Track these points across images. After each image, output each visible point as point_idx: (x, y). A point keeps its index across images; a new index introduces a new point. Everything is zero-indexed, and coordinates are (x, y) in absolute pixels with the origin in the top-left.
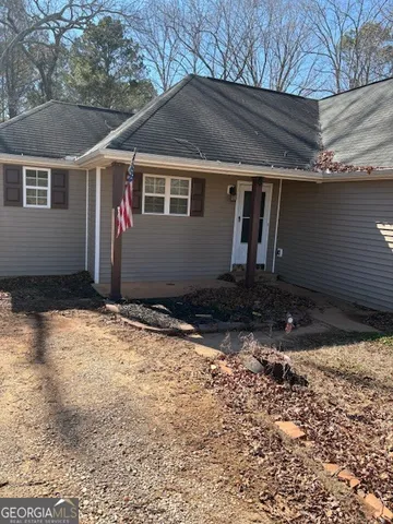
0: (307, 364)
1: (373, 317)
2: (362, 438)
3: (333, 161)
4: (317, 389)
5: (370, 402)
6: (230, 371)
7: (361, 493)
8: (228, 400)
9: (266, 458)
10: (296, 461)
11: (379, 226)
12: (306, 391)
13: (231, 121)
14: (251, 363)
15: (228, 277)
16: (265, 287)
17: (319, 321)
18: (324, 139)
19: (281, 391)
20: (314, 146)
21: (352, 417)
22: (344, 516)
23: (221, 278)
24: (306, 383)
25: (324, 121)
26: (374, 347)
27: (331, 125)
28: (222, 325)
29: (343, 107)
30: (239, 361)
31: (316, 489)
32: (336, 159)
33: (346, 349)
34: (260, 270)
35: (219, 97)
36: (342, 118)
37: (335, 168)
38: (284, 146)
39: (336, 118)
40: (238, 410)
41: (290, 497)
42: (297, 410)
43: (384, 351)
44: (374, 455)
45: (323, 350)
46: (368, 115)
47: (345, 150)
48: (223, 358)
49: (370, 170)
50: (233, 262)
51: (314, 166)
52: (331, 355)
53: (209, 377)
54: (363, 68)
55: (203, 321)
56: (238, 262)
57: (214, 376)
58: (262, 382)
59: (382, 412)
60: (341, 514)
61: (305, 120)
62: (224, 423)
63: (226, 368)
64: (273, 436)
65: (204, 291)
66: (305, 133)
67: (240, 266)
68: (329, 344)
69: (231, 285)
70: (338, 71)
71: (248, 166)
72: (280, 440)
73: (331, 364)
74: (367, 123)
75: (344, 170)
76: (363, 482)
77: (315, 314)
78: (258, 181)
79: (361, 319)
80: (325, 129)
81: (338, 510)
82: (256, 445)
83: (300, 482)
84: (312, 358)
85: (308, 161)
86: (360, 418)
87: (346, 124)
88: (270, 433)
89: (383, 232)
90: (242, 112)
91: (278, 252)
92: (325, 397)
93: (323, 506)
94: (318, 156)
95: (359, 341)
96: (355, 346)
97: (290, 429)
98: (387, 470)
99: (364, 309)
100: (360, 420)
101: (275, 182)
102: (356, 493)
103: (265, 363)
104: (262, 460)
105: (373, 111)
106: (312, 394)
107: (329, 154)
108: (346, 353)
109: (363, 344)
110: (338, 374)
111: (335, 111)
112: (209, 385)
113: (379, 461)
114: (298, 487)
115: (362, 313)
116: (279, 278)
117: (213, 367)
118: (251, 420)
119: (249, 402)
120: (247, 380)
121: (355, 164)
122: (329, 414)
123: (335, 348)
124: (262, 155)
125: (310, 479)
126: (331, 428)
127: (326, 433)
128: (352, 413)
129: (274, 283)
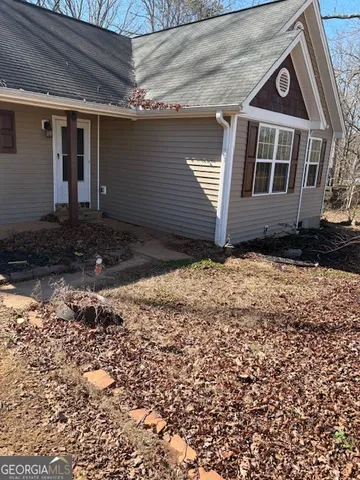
0: (123, 299)
1: (187, 245)
2: (171, 370)
3: (146, 98)
4: (132, 326)
5: (180, 329)
6: (39, 323)
7: (166, 437)
8: (33, 358)
9: (69, 421)
10: (102, 417)
11: (189, 162)
12: (120, 330)
13: (38, 48)
14: (63, 310)
15: (51, 217)
16: (88, 225)
17: (138, 254)
18: (138, 76)
19: (93, 336)
20: (128, 83)
21: (163, 349)
22: (147, 473)
23: (45, 219)
24: (121, 321)
25: (137, 59)
26: (187, 273)
27: (143, 63)
28: (39, 270)
29: (154, 47)
30: (51, 308)
31: (121, 445)
32: (149, 96)
33: (162, 279)
34: (85, 208)
35: (24, 21)
36: (153, 57)
37: (147, 105)
38: (97, 80)
39: (148, 57)
40: (42, 368)
41: (92, 466)
42: (110, 354)
43: (195, 276)
44: (181, 386)
45: (140, 283)
46: (174, 56)
47: (157, 87)
48: (33, 308)
49: (178, 108)
50: (55, 202)
51: (128, 102)
52: (148, 287)
53: (13, 333)
54: (174, 17)
55: (16, 269)
56: (60, 202)
57: (19, 331)
58: (73, 330)
59: (190, 337)
60: (143, 471)
61: (119, 56)
62: (24, 388)
63: (36, 320)
64: (80, 392)
65: (22, 235)
66: (119, 68)
67: (64, 205)
68: (147, 276)
69: (55, 226)
70: (152, 16)
71: (57, 98)
72: (86, 396)
73: (148, 297)
74: (175, 64)
75: (155, 107)
76: (169, 422)
77: (136, 247)
78: (72, 115)
79: (176, 248)
80: (138, 66)
81: (141, 466)
82: (57, 409)
83: (104, 441)
84: (131, 292)
85: (121, 96)
86: (171, 349)
87: (157, 63)
88: (76, 390)
89: (192, 168)
90: (49, 38)
91: (101, 190)
92: (139, 333)
93: (126, 466)
94: (131, 93)
95: (174, 269)
96: (171, 274)
97: (99, 379)
98: (192, 401)
99: (179, 238)
100: (170, 351)
101: (92, 118)
102: (161, 438)
103: (75, 309)
104: (64, 426)
105: (179, 52)
106: (127, 332)
107: (142, 91)
108: (163, 283)
109: (177, 271)
110: (155, 304)
111: (146, 50)
112: (12, 344)
113: (185, 392)
114: (101, 450)
115: (178, 242)
116: (105, 215)
117: (20, 321)
118: (57, 377)
119: (57, 355)
120: (57, 330)
121: (165, 101)
122: (141, 351)
123: (153, 278)
124: (72, 87)
125: (114, 436)
126: (142, 367)
127: (136, 373)
128: (163, 345)
129: (99, 221)
